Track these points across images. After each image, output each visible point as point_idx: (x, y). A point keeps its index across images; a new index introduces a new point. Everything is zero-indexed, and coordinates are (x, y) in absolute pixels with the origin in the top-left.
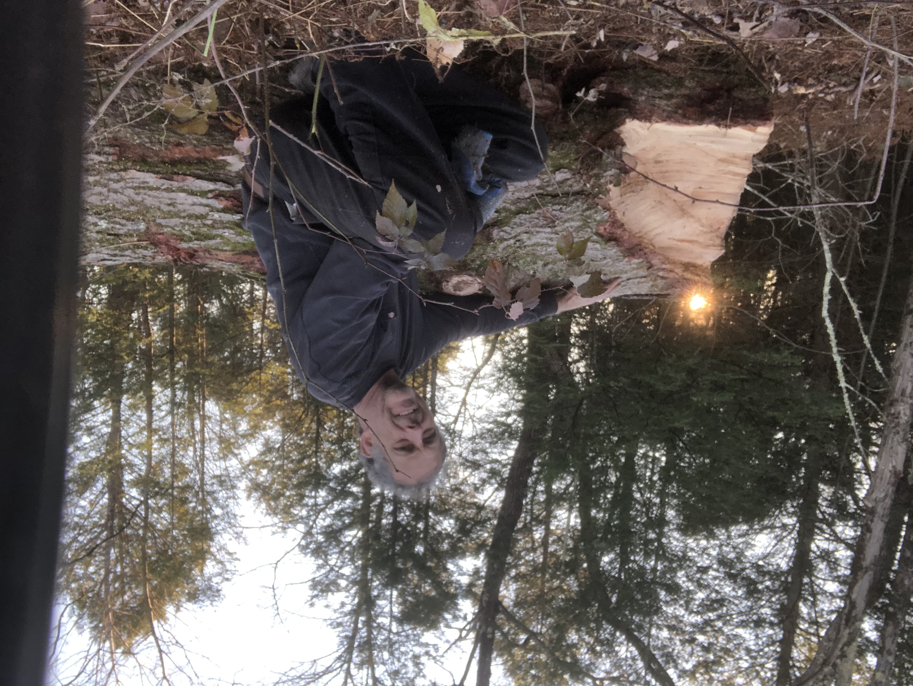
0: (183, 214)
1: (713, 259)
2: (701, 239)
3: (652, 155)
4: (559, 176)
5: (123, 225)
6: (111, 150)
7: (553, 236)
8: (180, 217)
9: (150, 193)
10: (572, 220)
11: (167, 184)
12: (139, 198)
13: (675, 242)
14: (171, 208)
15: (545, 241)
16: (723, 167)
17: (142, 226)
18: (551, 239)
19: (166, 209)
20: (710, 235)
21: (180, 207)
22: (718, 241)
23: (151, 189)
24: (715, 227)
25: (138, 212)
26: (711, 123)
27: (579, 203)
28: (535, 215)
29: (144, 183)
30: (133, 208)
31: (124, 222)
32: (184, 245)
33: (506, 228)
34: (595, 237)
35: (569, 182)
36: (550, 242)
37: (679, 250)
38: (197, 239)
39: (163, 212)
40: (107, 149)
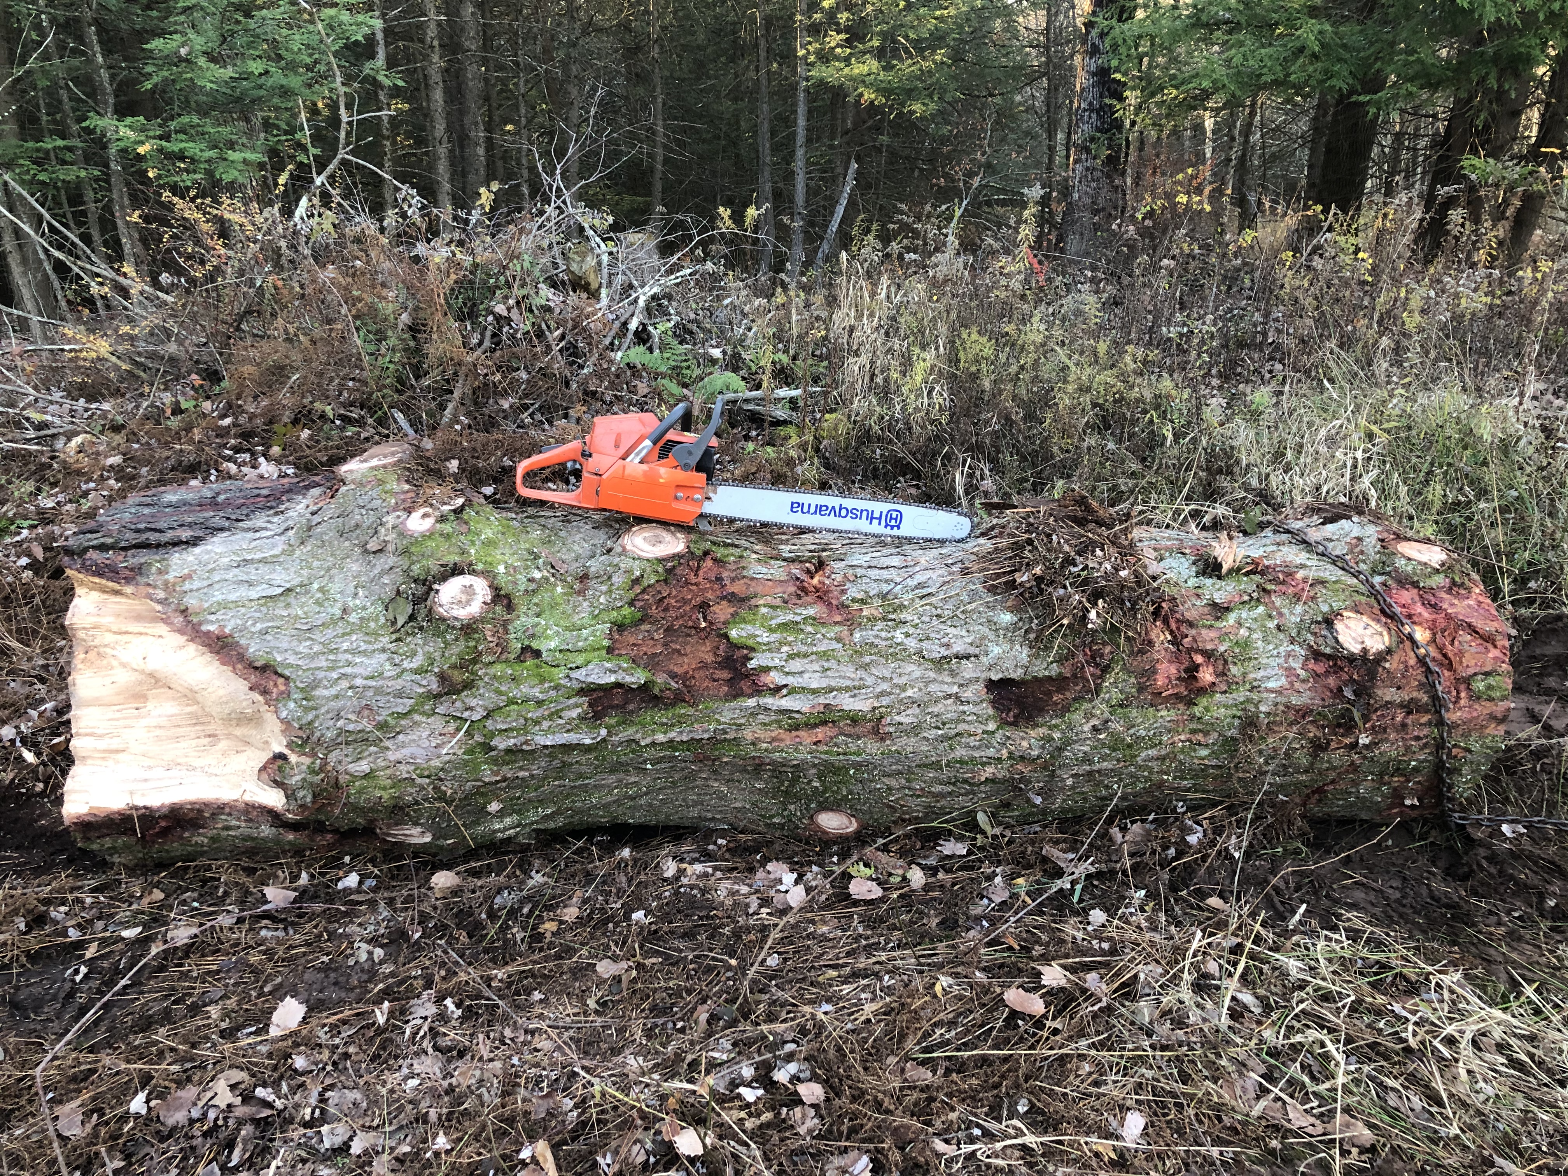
0: (814, 657)
1: (76, 601)
2: (109, 638)
3: (223, 744)
4: (363, 767)
5: (877, 636)
6: (887, 729)
7: (349, 670)
8: (816, 653)
9: (848, 683)
10: (328, 699)
11: (829, 699)
12: (861, 673)
13: (149, 631)
14: (826, 665)
15: (358, 660)
17: (857, 635)
18: (349, 664)
19: (833, 664)
20: (97, 642)
21: (816, 667)
22: (81, 634)
23: (847, 689)
24: (92, 655)
25: (861, 655)
26: (159, 809)
27: (329, 734)
28: (385, 713)
29: (855, 696)
30: (867, 659)
31: (877, 641)
33: (421, 690)
34: (287, 673)
35: (349, 759)
36: (349, 657)
37: (139, 618)
39: (834, 658)
40: (892, 730)
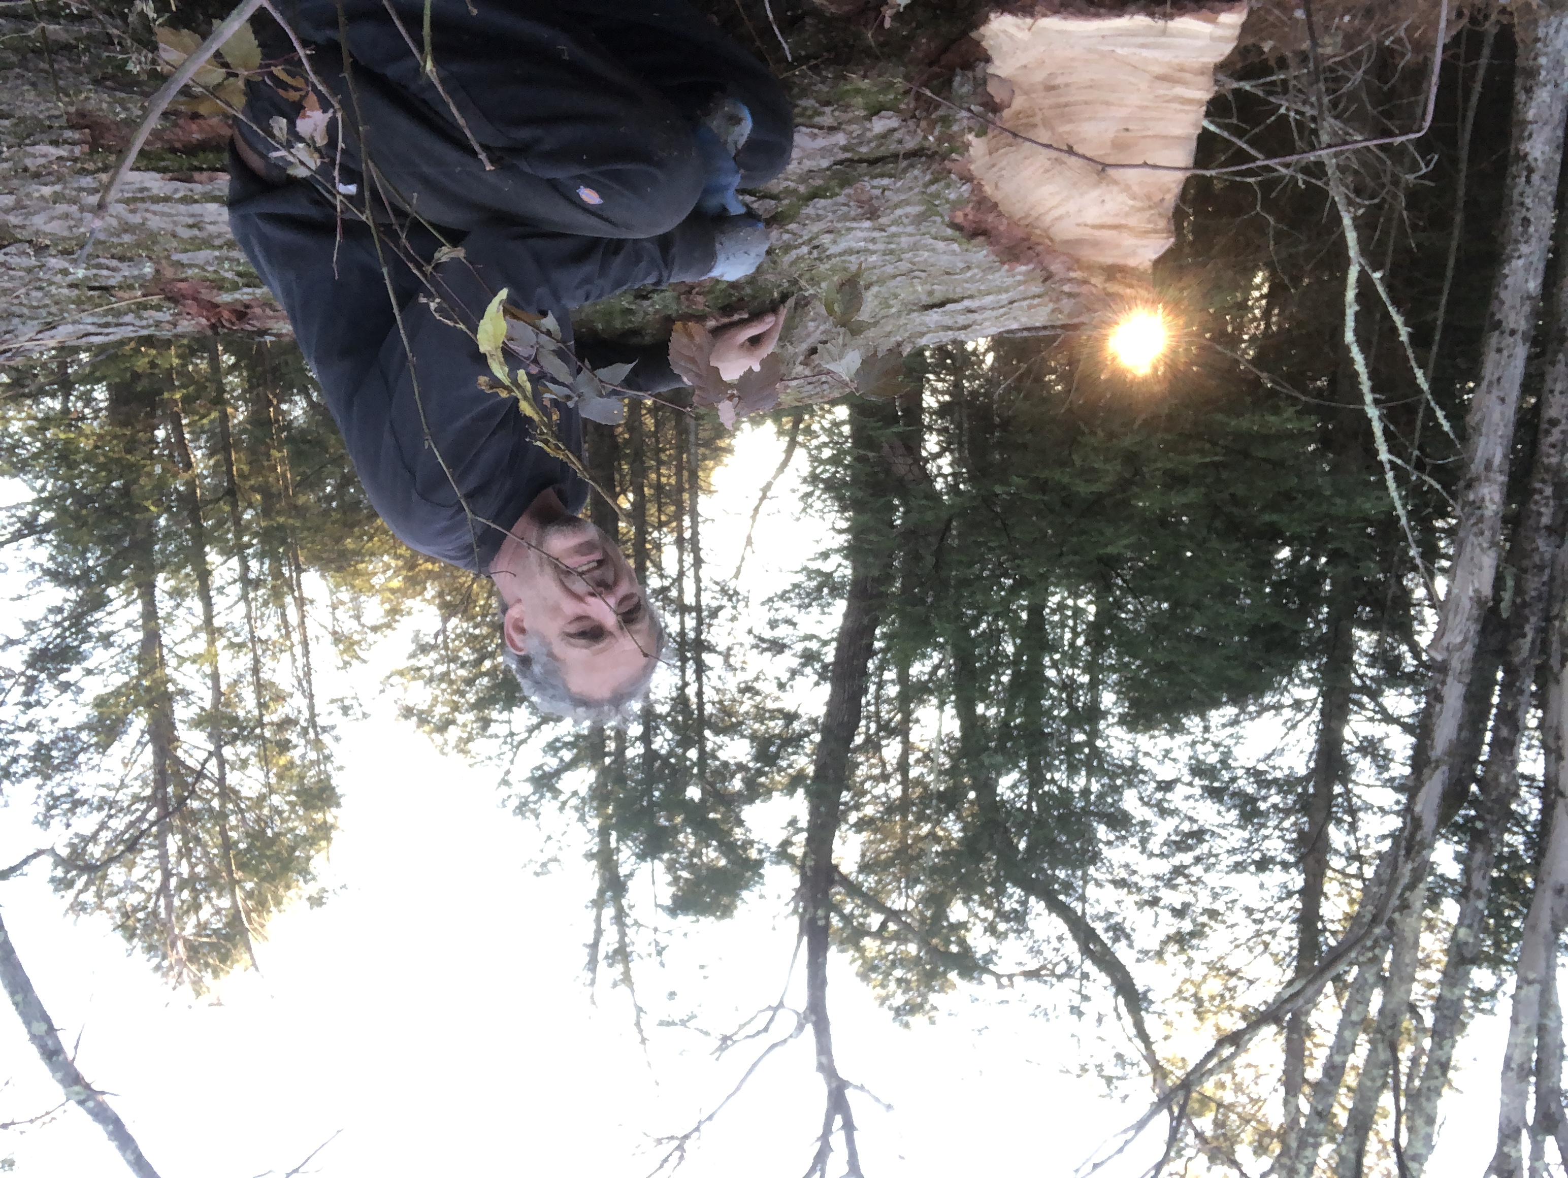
0: (217, 242)
1: (1154, 257)
2: (1132, 222)
3: (1039, 76)
4: (879, 125)
5: (113, 270)
6: (77, 136)
7: (876, 234)
8: (213, 247)
9: (155, 207)
10: (907, 203)
11: (182, 189)
12: (136, 219)
13: (1089, 231)
14: (196, 232)
15: (862, 244)
16: (1163, 90)
17: (148, 269)
18: (873, 240)
19: (186, 233)
20: (1147, 214)
21: (211, 228)
22: (1162, 224)
23: (156, 200)
24: (1156, 199)
25: (138, 245)
26: (1138, 12)
27: (916, 172)
28: (841, 199)
29: (142, 190)
30: (127, 238)
31: (114, 263)
32: (226, 298)
33: (792, 226)
34: (949, 232)
35: (897, 135)
36: (871, 246)
37: (1095, 244)
38: (248, 286)
39: (182, 239)
40: (68, 134)
